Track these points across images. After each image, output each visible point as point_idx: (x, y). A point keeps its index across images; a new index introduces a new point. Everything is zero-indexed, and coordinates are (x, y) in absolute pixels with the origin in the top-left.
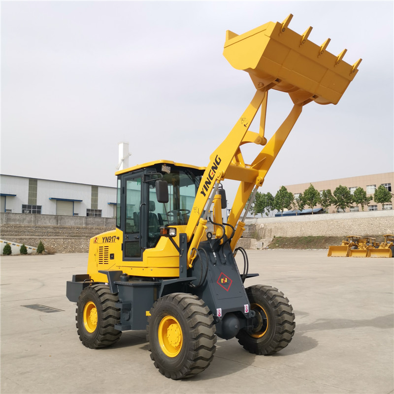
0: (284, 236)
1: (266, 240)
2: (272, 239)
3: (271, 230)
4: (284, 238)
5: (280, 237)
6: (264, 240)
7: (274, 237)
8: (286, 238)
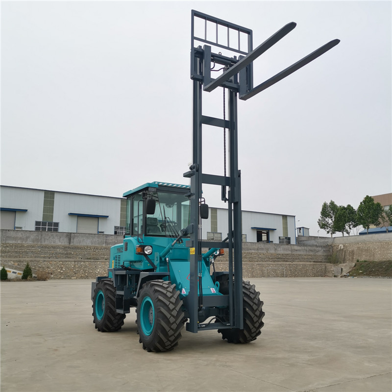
0: (372, 259)
1: (346, 265)
2: (354, 264)
3: (353, 252)
4: (371, 262)
5: (365, 261)
6: (345, 264)
7: (358, 261)
8: (373, 262)
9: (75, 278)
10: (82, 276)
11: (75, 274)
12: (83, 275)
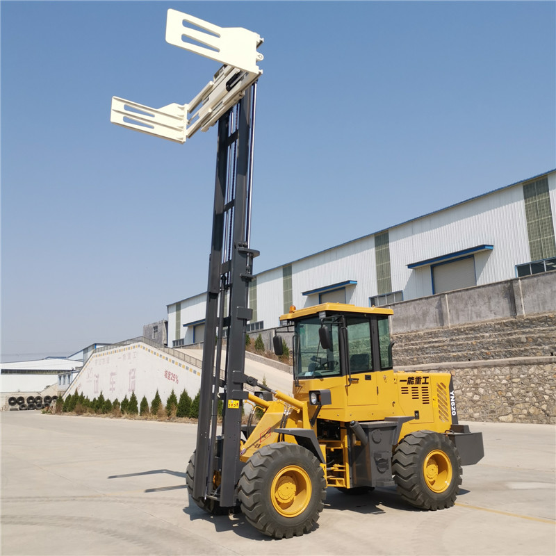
9: (510, 417)
10: (529, 413)
11: (512, 404)
12: (532, 410)
